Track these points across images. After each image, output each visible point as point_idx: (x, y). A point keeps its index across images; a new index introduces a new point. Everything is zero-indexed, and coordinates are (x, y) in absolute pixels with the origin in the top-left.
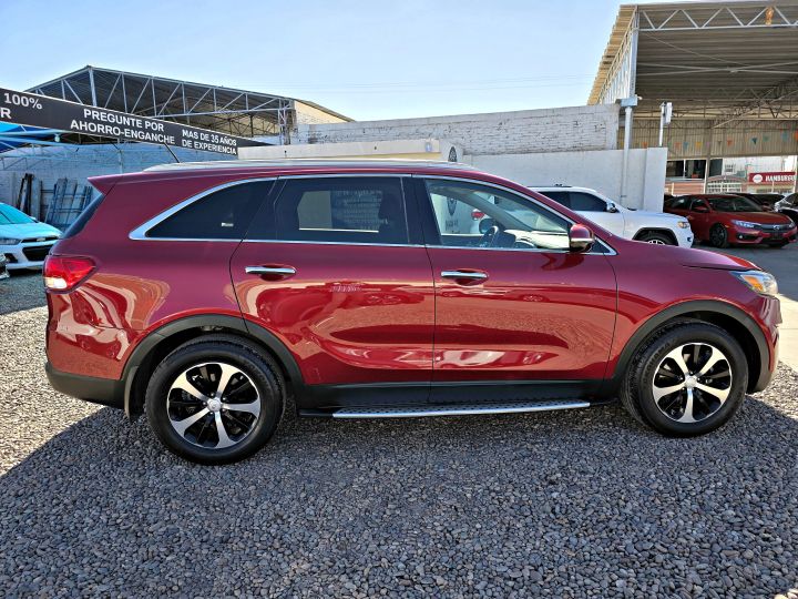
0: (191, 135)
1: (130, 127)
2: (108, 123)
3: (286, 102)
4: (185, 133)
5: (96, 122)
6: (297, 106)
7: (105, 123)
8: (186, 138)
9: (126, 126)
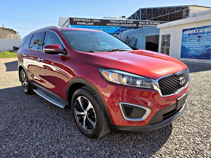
0: (142, 23)
1: (123, 23)
2: (117, 23)
3: (187, 7)
4: (140, 23)
5: (113, 23)
6: (190, 8)
7: (115, 23)
8: (140, 24)
9: (122, 23)
